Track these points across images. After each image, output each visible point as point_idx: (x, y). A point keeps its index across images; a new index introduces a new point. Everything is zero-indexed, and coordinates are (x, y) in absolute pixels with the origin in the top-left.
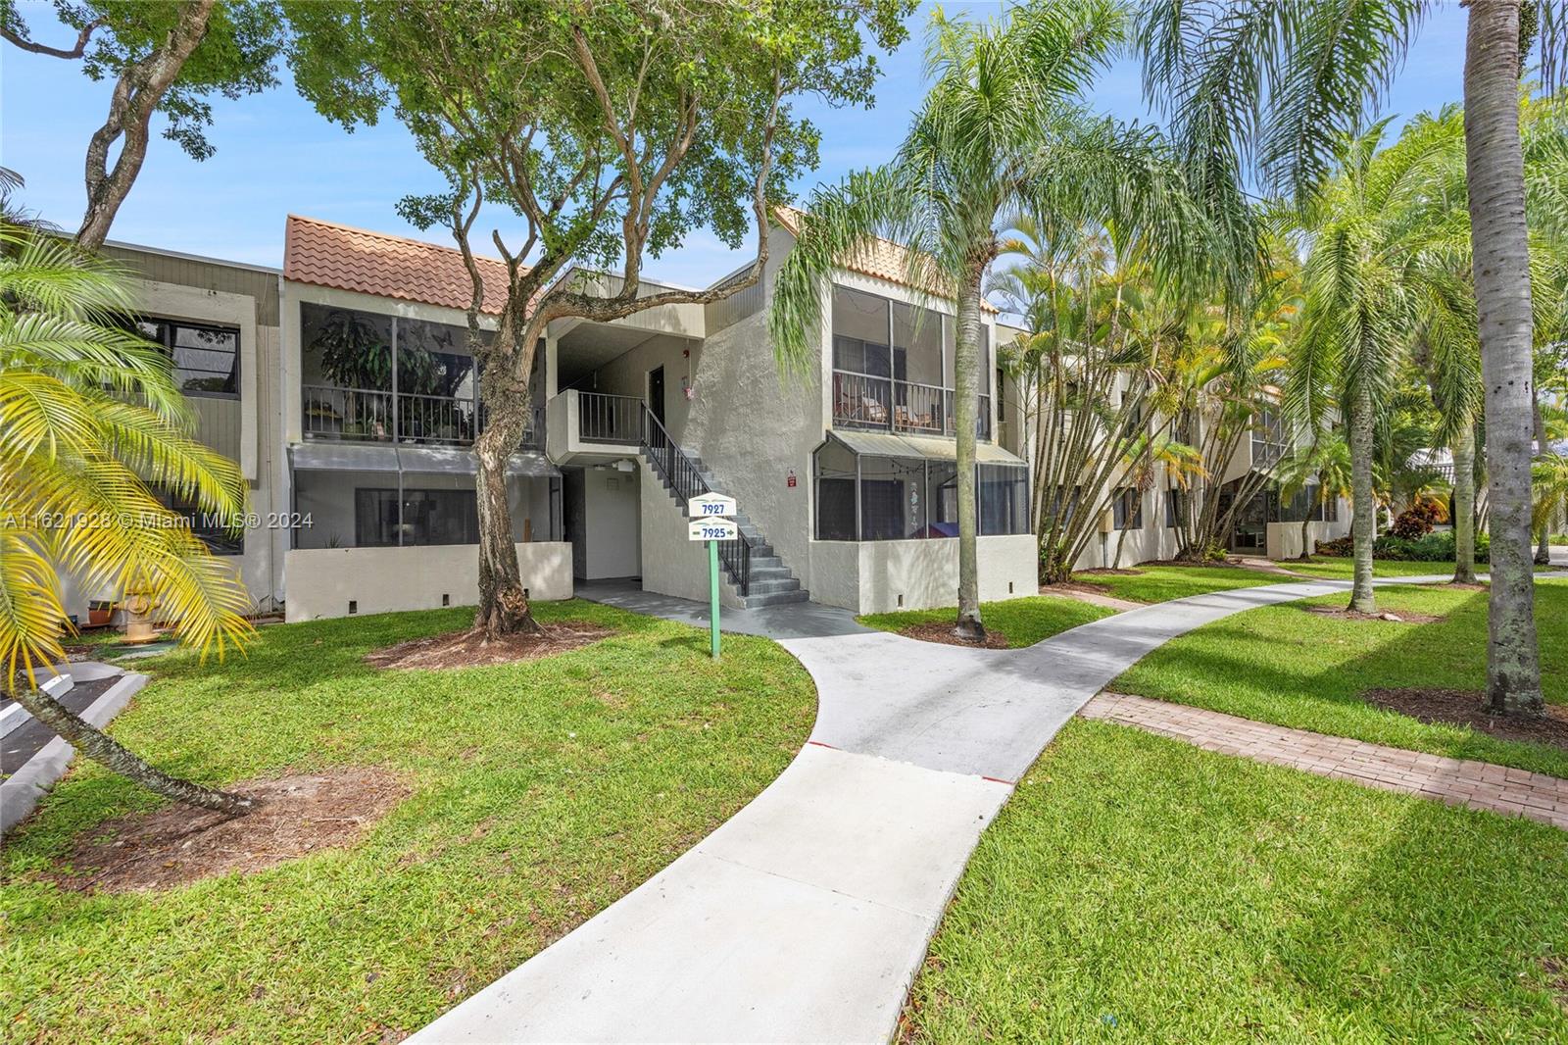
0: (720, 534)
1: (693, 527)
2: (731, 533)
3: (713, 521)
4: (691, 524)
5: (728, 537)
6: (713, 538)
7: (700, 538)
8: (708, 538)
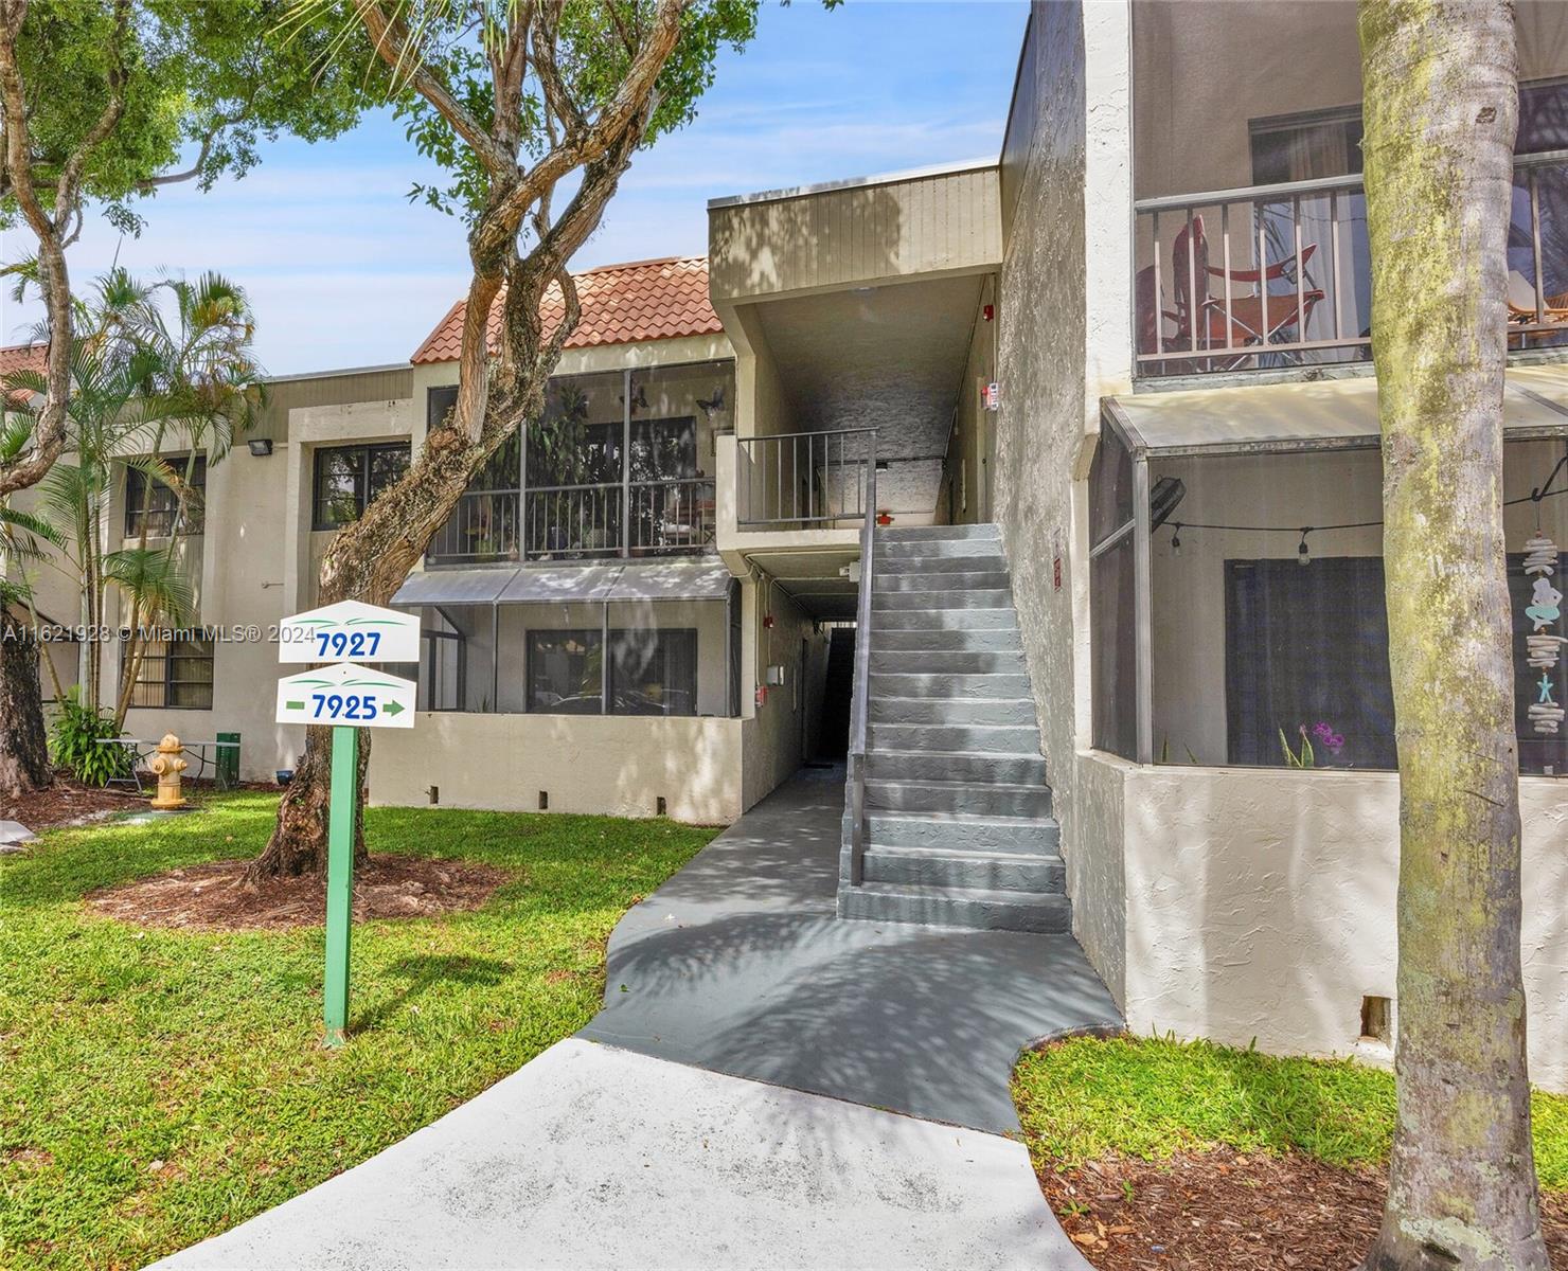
0: (361, 711)
1: (288, 688)
2: (394, 708)
3: (347, 676)
4: (283, 683)
5: (383, 720)
6: (341, 719)
7: (306, 717)
8: (326, 718)
